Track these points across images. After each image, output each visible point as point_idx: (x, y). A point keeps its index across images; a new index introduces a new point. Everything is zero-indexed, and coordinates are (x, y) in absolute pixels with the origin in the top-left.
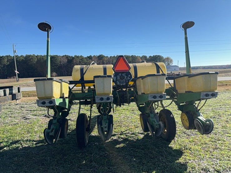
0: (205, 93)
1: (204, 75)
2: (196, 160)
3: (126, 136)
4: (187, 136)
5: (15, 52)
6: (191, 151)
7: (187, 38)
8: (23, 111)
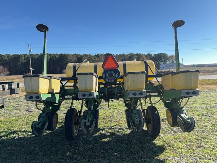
0: (186, 91)
1: (184, 73)
2: (175, 157)
3: (114, 130)
4: (174, 133)
5: (30, 51)
6: (173, 148)
7: (177, 36)
8: (29, 104)
